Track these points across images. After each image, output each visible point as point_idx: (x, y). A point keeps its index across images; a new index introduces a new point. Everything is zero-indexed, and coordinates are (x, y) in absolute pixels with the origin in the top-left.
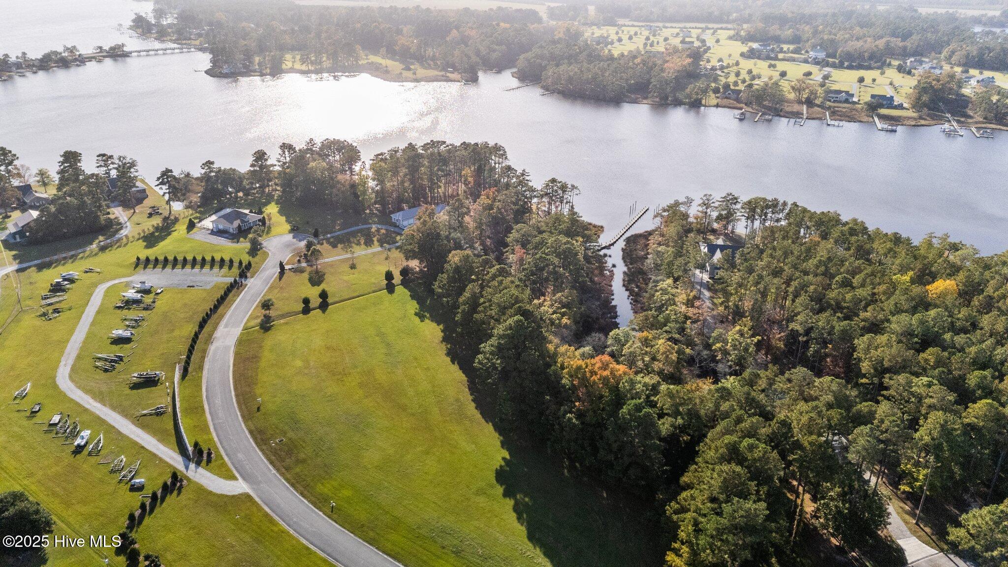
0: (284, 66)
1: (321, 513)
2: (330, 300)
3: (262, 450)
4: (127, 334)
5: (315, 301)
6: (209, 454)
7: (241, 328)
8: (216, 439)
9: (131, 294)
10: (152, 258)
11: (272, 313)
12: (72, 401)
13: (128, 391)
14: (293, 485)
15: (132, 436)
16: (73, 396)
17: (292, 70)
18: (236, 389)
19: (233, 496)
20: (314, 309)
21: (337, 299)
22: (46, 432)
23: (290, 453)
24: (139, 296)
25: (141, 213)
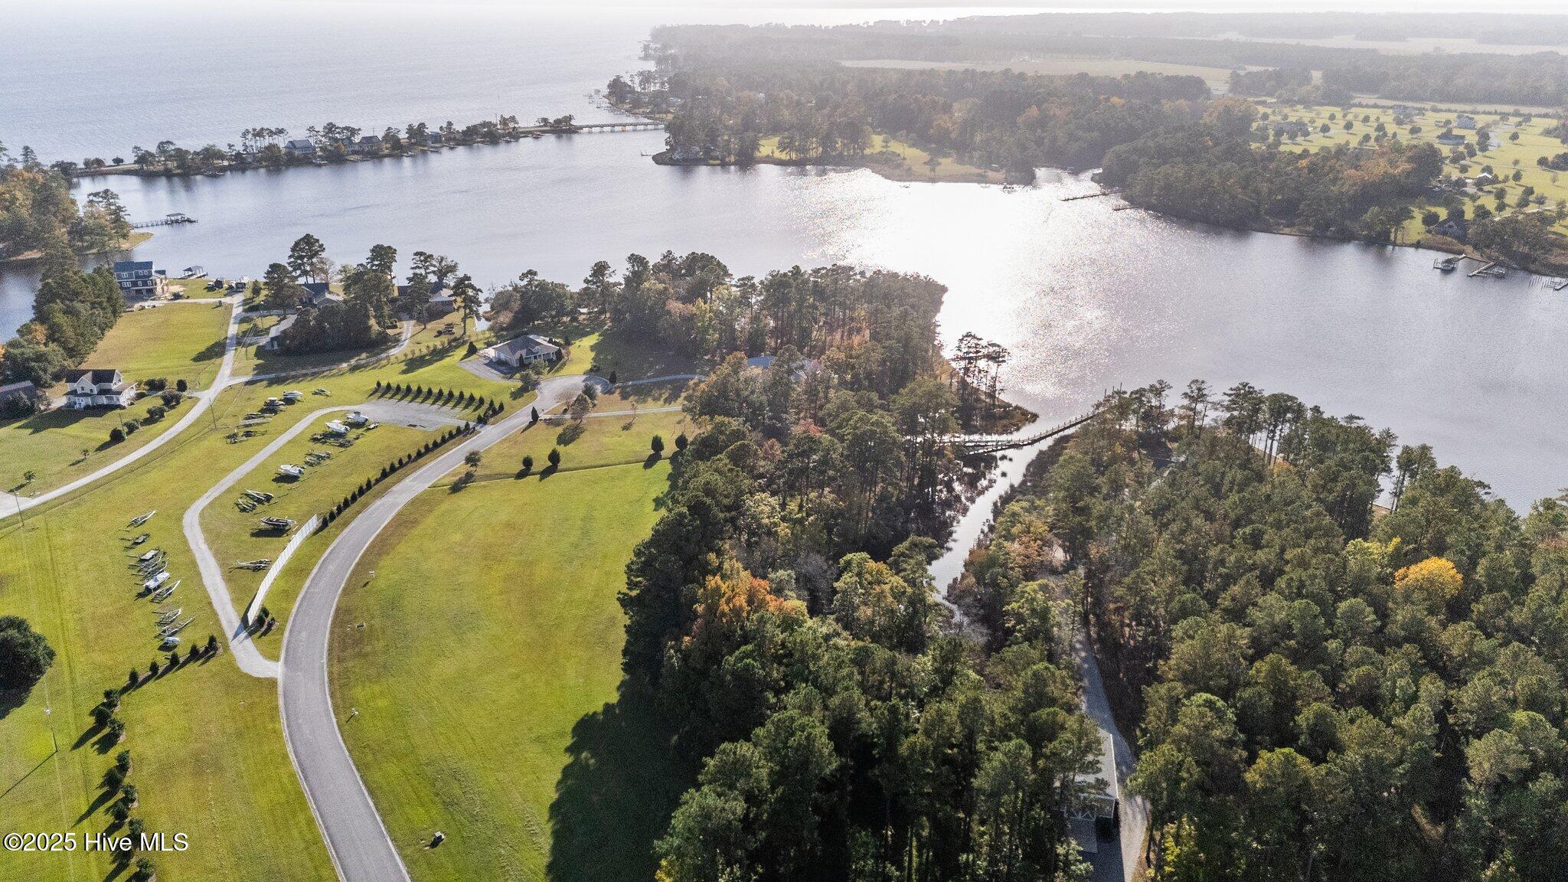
0: (757, 154)
1: (334, 720)
2: (561, 465)
3: (332, 633)
4: (294, 471)
5: (541, 462)
6: (270, 625)
7: (430, 484)
8: (294, 611)
9: (337, 425)
10: (404, 387)
11: (479, 471)
12: (184, 540)
13: (247, 537)
14: (331, 681)
15: (210, 590)
16: (187, 533)
17: (769, 160)
18: (363, 557)
19: (258, 679)
20: (533, 474)
22: (132, 567)
23: (358, 642)
24: (342, 429)
25: (431, 330)
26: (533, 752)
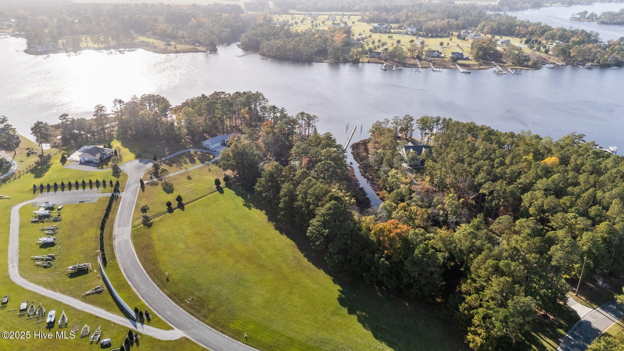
0: (81, 45)
1: (240, 343)
2: (184, 202)
3: (182, 307)
4: (51, 239)
5: (175, 204)
6: (147, 315)
7: (130, 227)
8: (146, 304)
9: (42, 211)
10: (45, 184)
11: (148, 214)
12: (29, 291)
13: (69, 280)
14: (213, 327)
15: (86, 310)
16: (28, 288)
17: (87, 48)
18: (145, 269)
19: (176, 341)
20: (175, 209)
21: (188, 201)
22: (20, 316)
23: (202, 306)
24: (47, 212)
25: (21, 153)
26: (338, 319)
